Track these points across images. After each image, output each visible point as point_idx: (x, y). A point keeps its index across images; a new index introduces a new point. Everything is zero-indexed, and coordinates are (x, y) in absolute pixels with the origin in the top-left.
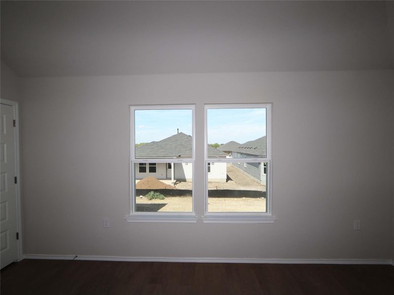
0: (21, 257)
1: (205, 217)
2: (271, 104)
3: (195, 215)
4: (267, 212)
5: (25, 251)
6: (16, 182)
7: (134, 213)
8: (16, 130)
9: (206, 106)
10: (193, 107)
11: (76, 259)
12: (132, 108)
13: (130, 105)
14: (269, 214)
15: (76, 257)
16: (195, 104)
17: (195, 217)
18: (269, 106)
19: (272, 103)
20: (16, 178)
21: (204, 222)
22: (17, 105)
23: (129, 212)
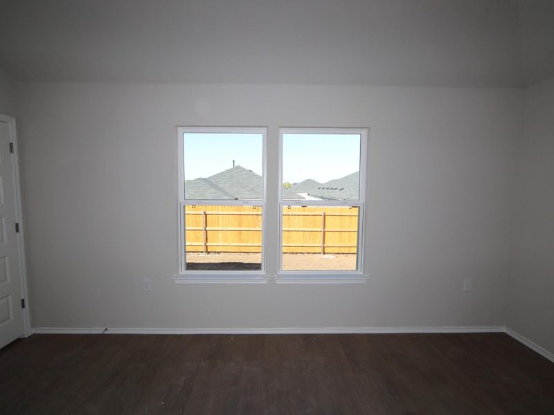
0: (28, 332)
1: (279, 276)
2: (367, 130)
3: (264, 274)
4: (357, 269)
5: (34, 324)
6: (17, 230)
7: (184, 272)
8: (14, 157)
9: (282, 130)
10: (265, 130)
11: (107, 332)
12: (180, 130)
13: (177, 126)
14: (360, 272)
15: (106, 330)
16: (267, 127)
17: (265, 276)
18: (364, 132)
19: (368, 128)
20: (17, 225)
21: (277, 283)
22: (14, 121)
23: (178, 271)
